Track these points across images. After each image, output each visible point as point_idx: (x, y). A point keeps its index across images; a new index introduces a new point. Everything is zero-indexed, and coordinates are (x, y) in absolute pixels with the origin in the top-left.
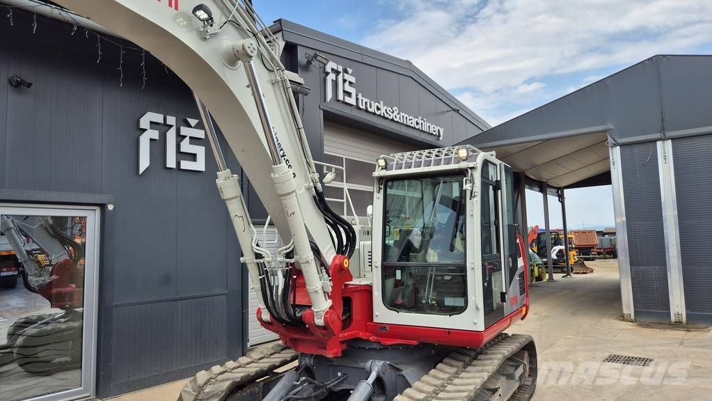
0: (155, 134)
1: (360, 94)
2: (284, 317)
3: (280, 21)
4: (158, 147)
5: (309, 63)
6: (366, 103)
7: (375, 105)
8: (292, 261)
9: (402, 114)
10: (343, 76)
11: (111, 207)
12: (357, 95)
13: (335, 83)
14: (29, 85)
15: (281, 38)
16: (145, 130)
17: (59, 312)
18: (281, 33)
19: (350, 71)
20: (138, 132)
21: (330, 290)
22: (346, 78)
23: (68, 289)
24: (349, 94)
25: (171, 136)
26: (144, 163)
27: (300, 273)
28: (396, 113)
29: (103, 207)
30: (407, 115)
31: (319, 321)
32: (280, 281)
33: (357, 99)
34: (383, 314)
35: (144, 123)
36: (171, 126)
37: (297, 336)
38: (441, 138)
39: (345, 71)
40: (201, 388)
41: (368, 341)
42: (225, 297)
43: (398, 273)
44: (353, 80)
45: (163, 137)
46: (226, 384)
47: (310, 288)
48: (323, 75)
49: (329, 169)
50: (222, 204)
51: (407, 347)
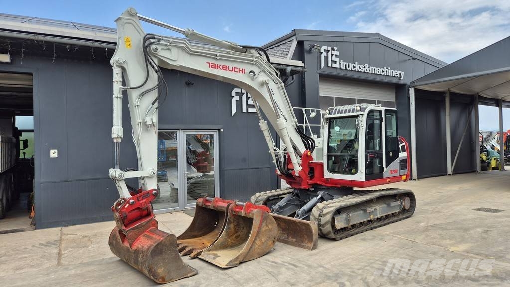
0: (237, 98)
1: (342, 61)
2: (284, 173)
3: (294, 30)
4: (239, 103)
5: (310, 50)
6: (346, 65)
7: (352, 65)
8: (286, 152)
9: (371, 68)
10: (331, 52)
11: (222, 130)
12: (340, 62)
13: (326, 58)
14: (193, 84)
15: (295, 40)
16: (234, 96)
17: (201, 174)
18: (294, 37)
19: (335, 49)
20: (231, 98)
21: (301, 163)
22: (332, 53)
23: (205, 164)
24: (335, 62)
25: (244, 97)
26: (234, 111)
27: (289, 157)
28: (367, 68)
29: (219, 130)
30: (375, 68)
31: (297, 175)
32: (282, 160)
33: (340, 64)
34: (327, 175)
35: (233, 93)
36: (244, 93)
37: (291, 181)
38: (402, 78)
39: (333, 49)
40: (258, 198)
41: (321, 185)
42: (269, 169)
43: (333, 158)
44: (337, 53)
45: (241, 98)
46: (266, 197)
47: (293, 162)
48: (319, 54)
49: (313, 111)
50: (262, 132)
51: (338, 188)
